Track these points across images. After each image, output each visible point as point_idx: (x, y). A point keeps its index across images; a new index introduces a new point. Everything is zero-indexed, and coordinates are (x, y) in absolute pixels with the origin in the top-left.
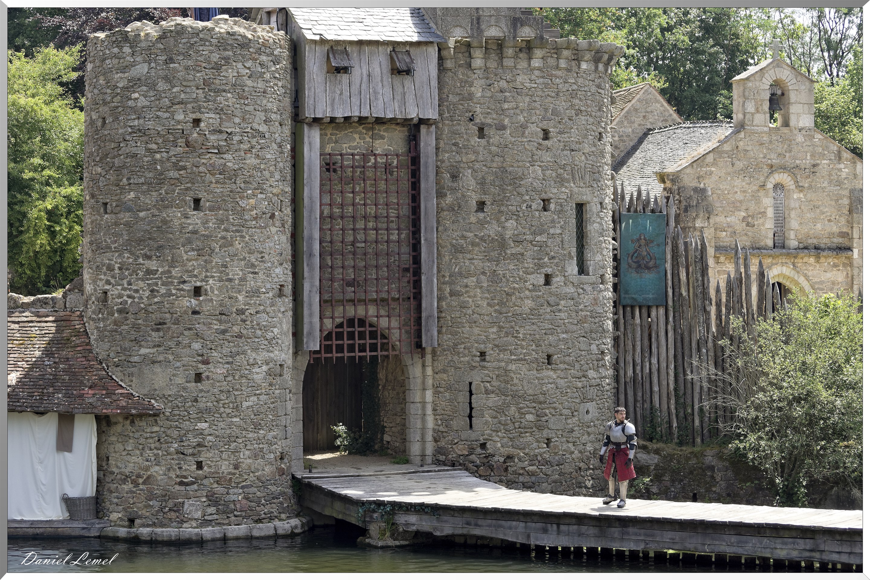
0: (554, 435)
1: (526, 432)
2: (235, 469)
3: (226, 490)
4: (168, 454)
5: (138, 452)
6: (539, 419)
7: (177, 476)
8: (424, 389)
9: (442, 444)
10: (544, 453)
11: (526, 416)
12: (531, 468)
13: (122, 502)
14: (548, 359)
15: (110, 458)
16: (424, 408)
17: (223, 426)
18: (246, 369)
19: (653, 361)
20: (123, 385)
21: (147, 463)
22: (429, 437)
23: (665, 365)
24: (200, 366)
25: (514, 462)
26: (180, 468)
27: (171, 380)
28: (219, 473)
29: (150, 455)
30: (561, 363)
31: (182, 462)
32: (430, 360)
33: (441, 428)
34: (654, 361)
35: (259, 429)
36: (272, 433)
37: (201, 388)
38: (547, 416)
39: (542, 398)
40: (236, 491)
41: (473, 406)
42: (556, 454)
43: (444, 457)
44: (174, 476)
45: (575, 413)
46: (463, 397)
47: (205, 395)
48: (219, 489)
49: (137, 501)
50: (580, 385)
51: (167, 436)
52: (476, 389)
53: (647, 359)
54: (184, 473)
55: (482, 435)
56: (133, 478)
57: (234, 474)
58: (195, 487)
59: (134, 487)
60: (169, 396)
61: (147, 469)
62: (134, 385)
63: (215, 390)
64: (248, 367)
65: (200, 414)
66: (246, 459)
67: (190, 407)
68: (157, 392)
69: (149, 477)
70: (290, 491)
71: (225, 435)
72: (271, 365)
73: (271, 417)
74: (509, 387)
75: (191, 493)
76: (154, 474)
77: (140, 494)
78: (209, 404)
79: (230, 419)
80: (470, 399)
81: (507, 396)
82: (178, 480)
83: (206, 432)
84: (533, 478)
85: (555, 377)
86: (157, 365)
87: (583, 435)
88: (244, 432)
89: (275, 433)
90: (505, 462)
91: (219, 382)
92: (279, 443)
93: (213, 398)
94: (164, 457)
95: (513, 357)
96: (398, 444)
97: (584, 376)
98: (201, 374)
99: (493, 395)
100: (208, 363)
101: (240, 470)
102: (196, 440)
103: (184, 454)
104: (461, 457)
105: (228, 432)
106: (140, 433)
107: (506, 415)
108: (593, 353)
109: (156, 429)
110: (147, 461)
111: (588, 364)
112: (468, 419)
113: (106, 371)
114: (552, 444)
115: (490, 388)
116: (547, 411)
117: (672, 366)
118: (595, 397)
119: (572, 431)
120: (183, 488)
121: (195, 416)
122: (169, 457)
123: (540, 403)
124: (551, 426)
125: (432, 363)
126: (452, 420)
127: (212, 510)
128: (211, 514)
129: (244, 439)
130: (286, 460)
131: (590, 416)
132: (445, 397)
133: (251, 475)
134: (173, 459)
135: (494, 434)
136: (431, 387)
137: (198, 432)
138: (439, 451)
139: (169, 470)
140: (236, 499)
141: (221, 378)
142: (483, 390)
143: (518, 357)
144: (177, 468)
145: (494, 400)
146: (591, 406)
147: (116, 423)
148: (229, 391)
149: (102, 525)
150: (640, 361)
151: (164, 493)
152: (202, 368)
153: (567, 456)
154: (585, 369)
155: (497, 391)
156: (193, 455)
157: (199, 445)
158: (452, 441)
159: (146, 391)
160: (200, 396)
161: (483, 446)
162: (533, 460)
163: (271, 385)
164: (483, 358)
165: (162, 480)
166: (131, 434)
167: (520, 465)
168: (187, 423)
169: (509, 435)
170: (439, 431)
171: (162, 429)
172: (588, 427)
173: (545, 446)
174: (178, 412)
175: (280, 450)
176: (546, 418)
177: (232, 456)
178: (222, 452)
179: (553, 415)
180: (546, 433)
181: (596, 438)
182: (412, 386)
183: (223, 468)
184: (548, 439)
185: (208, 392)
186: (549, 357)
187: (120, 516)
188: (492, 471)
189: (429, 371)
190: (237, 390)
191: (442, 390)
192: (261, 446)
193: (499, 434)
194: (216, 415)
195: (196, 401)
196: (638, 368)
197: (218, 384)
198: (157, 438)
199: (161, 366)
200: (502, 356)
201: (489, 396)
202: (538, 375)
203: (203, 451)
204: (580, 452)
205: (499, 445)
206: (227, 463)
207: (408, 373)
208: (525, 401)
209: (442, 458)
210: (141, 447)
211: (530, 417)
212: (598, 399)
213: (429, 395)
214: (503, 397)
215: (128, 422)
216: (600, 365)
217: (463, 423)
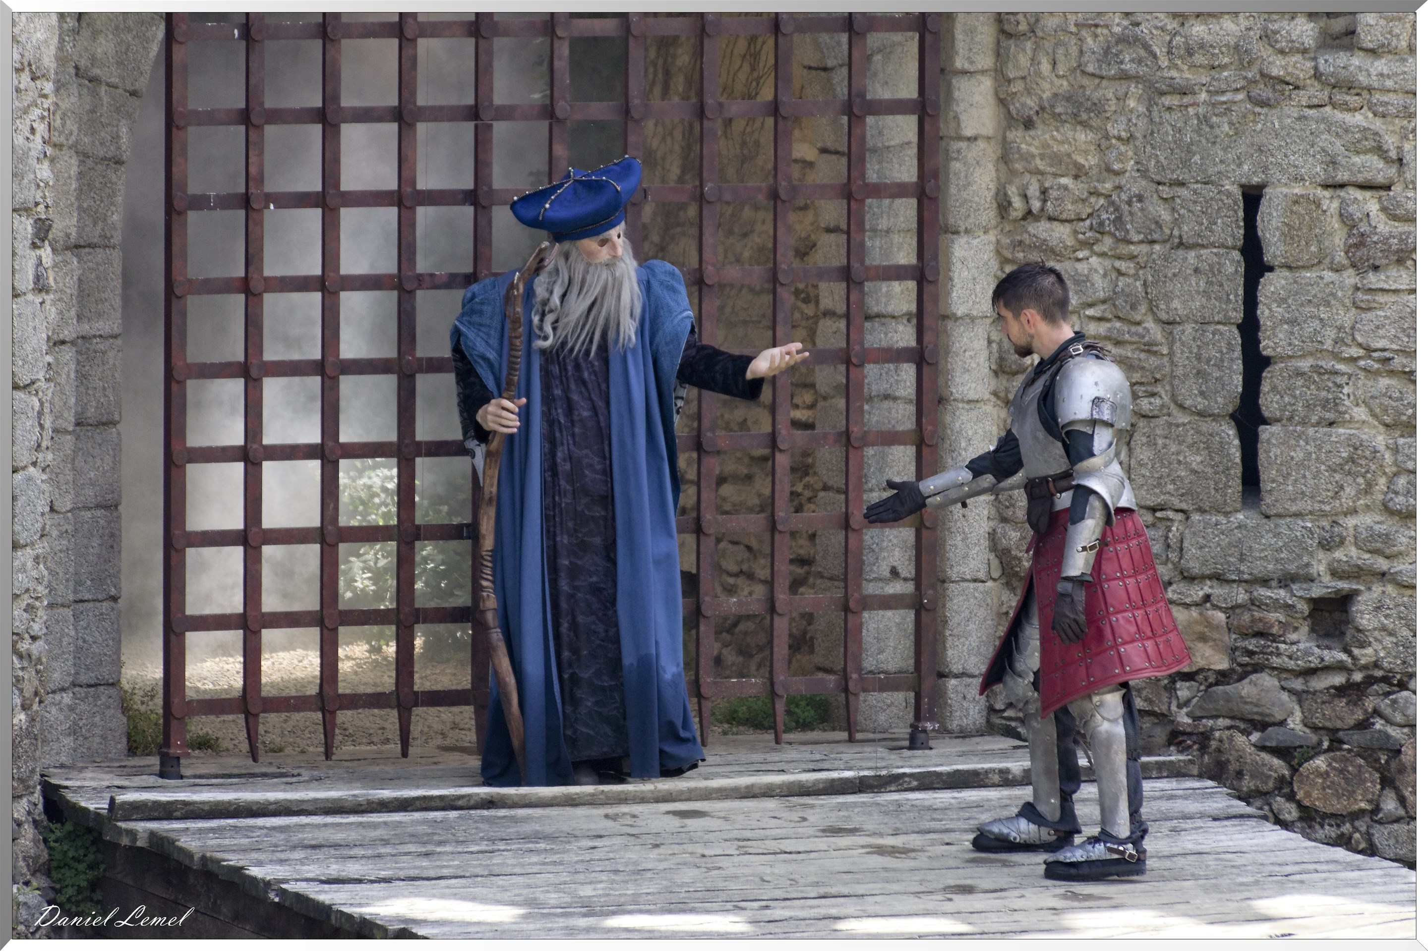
41: (1267, 346)
52: (1289, 234)
55: (1326, 545)
80: (1251, 301)
104: (1184, 690)
112: (1230, 433)
115: (1384, 227)
136: (989, 215)
142: (1338, 239)
161: (1331, 616)
188: (1388, 783)
201: (1373, 280)
213: (972, 272)
217: (1195, 460)
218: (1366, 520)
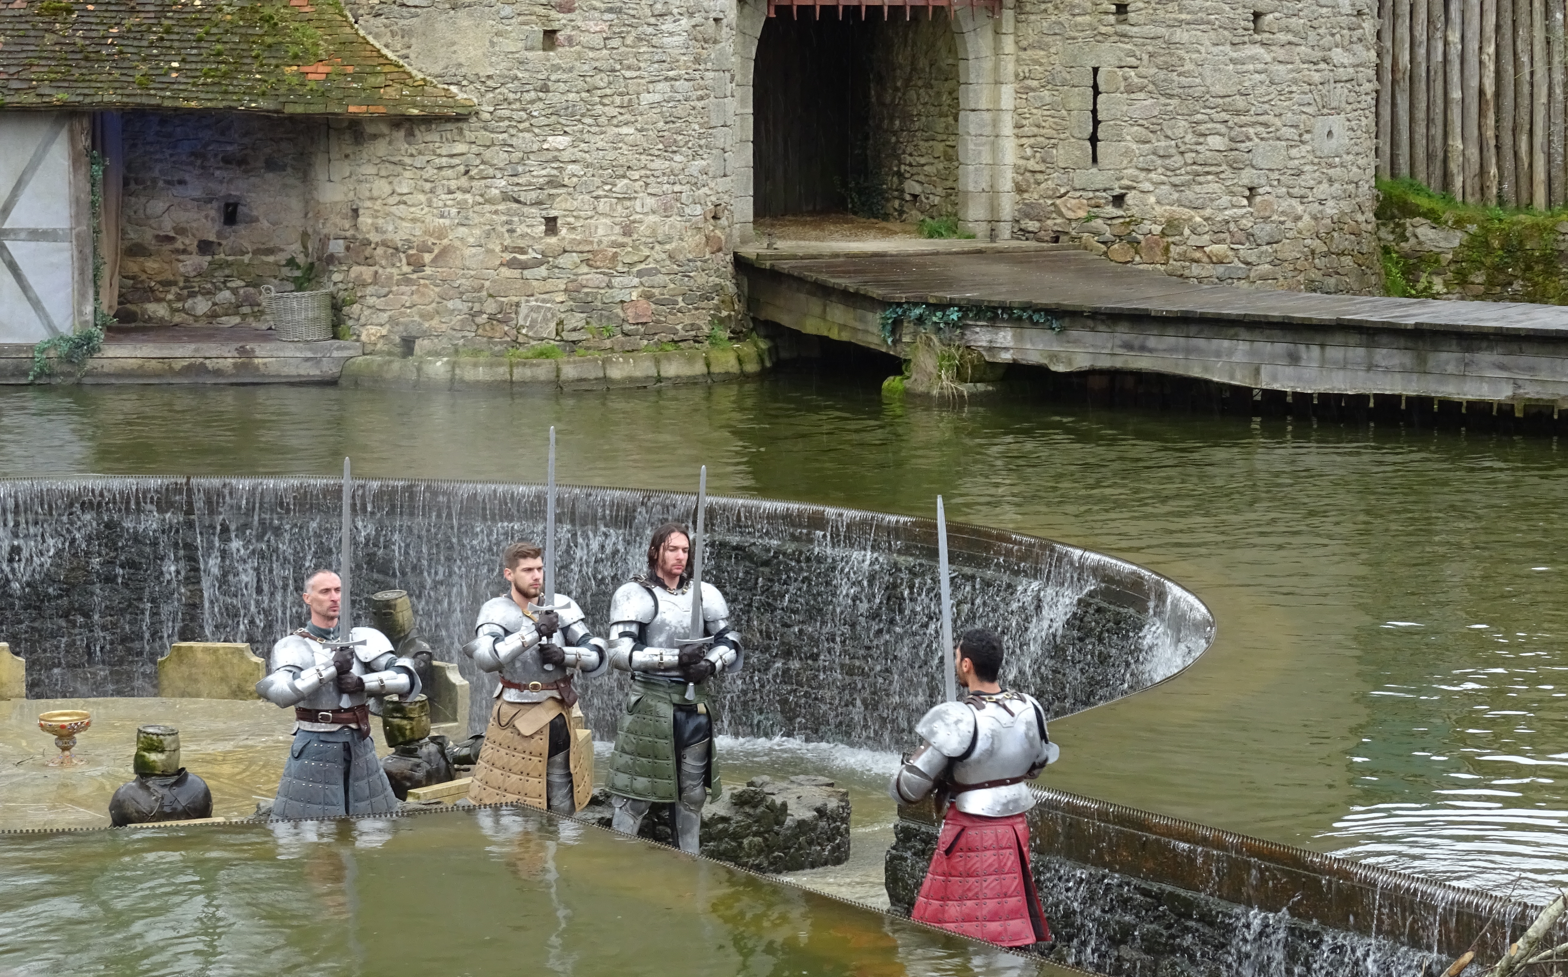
0: (1263, 181)
1: (1208, 173)
2: (624, 234)
3: (606, 279)
4: (488, 201)
5: (422, 198)
6: (1234, 145)
7: (505, 249)
8: (998, 83)
9: (1032, 196)
10: (1243, 217)
11: (1210, 139)
12: (1215, 248)
13: (387, 304)
14: (1255, 22)
15: (361, 212)
16: (995, 123)
17: (600, 144)
18: (649, 25)
19: (1451, 38)
20: (390, 55)
21: (441, 221)
22: (1006, 184)
23: (1477, 47)
24: (553, 14)
25: (1182, 234)
26: (511, 231)
27: (492, 44)
28: (592, 243)
29: (449, 203)
30: (1280, 30)
31: (516, 219)
32: (1012, 22)
33: (1032, 165)
34: (1454, 37)
35: (674, 152)
36: (699, 163)
37: (557, 61)
38: (1250, 140)
39: (1240, 103)
40: (626, 280)
41: (1100, 118)
42: (1266, 219)
43: (1038, 224)
44: (498, 249)
45: (1306, 137)
46: (1081, 98)
47: (565, 76)
48: (591, 278)
49: (419, 301)
50: (1317, 77)
51: (483, 162)
52: (1107, 82)
53: (1439, 34)
54: (521, 243)
55: (1118, 179)
56: (411, 252)
57: (623, 245)
58: (543, 271)
59: (414, 271)
60: (489, 77)
61: (441, 234)
62: (412, 56)
63: (586, 67)
64: (653, 20)
65: (554, 118)
66: (646, 214)
67: (532, 102)
68: (463, 70)
69: (444, 251)
70: (730, 287)
71: (605, 163)
72: (698, 19)
73: (697, 127)
74: (1176, 78)
75: (535, 283)
76: (457, 243)
77: (425, 286)
78: (571, 96)
79: (616, 130)
80: (1095, 103)
81: (1171, 96)
82: (507, 256)
83: (566, 156)
84: (1220, 269)
85: (1269, 60)
86: (462, 13)
87: (1320, 183)
88: (643, 157)
89: (704, 163)
90: (1163, 234)
91: (592, 49)
92: (712, 185)
93: (580, 83)
94: (477, 208)
95: (1183, 16)
96: (937, 200)
97: (1324, 60)
98: (554, 32)
99: (1142, 95)
100: (571, 10)
101: (635, 236)
102: (544, 172)
103: (517, 201)
104: (1074, 225)
105: (611, 155)
106: (427, 158)
107: (1167, 137)
108: (1343, 11)
109: (460, 148)
110: (442, 216)
111: (1333, 35)
112: (1088, 144)
113: (352, 27)
114: (1258, 199)
115: (1136, 80)
116: (1251, 131)
117: (1491, 49)
118: (1344, 105)
119: (1299, 173)
120: (516, 273)
121: (543, 121)
122: (488, 207)
123: (1238, 113)
124: (1259, 161)
125: (1016, 28)
126: (1054, 146)
127: (577, 320)
128: (574, 330)
129: (643, 172)
130: (723, 222)
131: (1334, 142)
132: (1041, 98)
133: (658, 247)
134: (496, 212)
135: (1142, 175)
136: (1012, 79)
137: (550, 156)
138: (1028, 211)
139: (488, 236)
140: (626, 298)
141: (598, 41)
142: (1123, 85)
143: (1195, 17)
144: (504, 230)
145: (1144, 104)
146: (1337, 123)
147: (375, 137)
148: (614, 71)
149: (345, 354)
150: (1425, 37)
151: (476, 283)
152: (559, 19)
153: (1289, 224)
154: (1327, 45)
155: (1151, 87)
156: (538, 203)
157: (553, 183)
158: (1055, 190)
159: (437, 69)
160: (553, 78)
161: (1119, 200)
162: (1220, 231)
163: (697, 60)
164: (1122, 17)
165: (475, 255)
166: (408, 160)
167: (1194, 241)
168: (526, 135)
169: (1174, 180)
170: (1027, 170)
171: (475, 149)
172: (1331, 166)
173: (1245, 202)
174: (507, 113)
175: (713, 198)
176: (1248, 144)
177: (619, 207)
178: (597, 198)
179: (1262, 139)
180: (1247, 177)
181: (1345, 191)
182: (972, 76)
183: (601, 232)
184: (1251, 189)
185: (571, 70)
186: (1257, 16)
187: (384, 332)
188: (1137, 252)
189: (1009, 44)
190: (629, 68)
191: (1035, 84)
192: (677, 188)
193: (1153, 175)
194: (585, 120)
195: (545, 89)
196: (1422, 51)
197: (591, 54)
198: (462, 169)
199: (470, 15)
200: (1161, 13)
201: (1133, 96)
202: (1234, 55)
203: (559, 195)
204: (1315, 218)
205: (1152, 199)
206: (608, 221)
207: (966, 50)
208: (1205, 107)
209: (1033, 225)
210: (428, 186)
211: (1215, 142)
212: (1349, 108)
213: (1007, 96)
214: (1163, 100)
215: (402, 133)
216: (1355, 39)
217: (1078, 153)
218: (1130, 171)
